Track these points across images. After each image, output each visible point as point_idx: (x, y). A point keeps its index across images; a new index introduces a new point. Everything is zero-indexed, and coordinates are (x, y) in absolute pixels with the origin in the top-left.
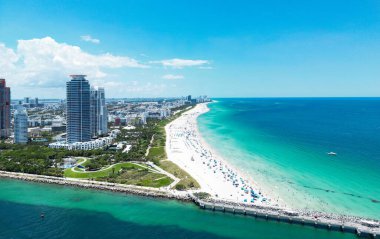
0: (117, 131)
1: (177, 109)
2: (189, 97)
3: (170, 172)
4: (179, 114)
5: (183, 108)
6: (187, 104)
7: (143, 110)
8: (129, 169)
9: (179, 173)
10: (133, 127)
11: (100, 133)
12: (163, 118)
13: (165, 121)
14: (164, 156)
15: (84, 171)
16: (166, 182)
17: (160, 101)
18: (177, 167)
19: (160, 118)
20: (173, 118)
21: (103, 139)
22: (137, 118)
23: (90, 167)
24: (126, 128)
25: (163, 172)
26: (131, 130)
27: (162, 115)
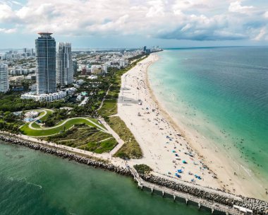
0: (81, 81)
1: (135, 58)
2: (145, 48)
3: (116, 132)
4: (135, 64)
5: (139, 57)
6: (143, 54)
7: (108, 60)
8: (81, 126)
9: (125, 133)
10: (95, 77)
11: (66, 83)
12: (122, 68)
13: (123, 70)
14: (114, 111)
15: (42, 127)
16: (110, 145)
17: (122, 51)
18: (123, 124)
19: (119, 67)
20: (129, 66)
21: (67, 89)
22: (100, 69)
23: (49, 122)
24: (90, 77)
25: (110, 131)
26: (94, 80)
27: (121, 65)
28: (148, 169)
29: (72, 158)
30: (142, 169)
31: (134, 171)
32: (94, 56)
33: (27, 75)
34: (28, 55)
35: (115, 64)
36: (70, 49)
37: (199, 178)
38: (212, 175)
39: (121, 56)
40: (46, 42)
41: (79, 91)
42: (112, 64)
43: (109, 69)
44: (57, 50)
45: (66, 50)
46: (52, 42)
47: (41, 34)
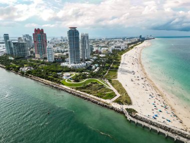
0: (95, 58)
1: (132, 43)
2: (141, 36)
3: (116, 89)
4: (132, 47)
5: (135, 43)
6: (139, 41)
7: (113, 45)
8: (94, 83)
9: (121, 90)
10: (104, 55)
11: (86, 58)
12: (123, 50)
13: (123, 51)
14: (115, 76)
15: (72, 82)
16: (112, 96)
17: (124, 39)
18: (120, 85)
19: (120, 50)
20: (128, 49)
21: (87, 62)
22: (107, 50)
23: (76, 80)
24: (100, 55)
25: (112, 88)
26: (103, 57)
27: (122, 48)
28: (135, 111)
29: (89, 100)
30: (130, 111)
31: (125, 111)
32: (104, 42)
33: (63, 52)
34: (64, 41)
35: (118, 47)
36: (88, 37)
37: (169, 121)
38: (179, 120)
39: (122, 42)
40: (73, 33)
41: (94, 63)
42: (115, 47)
43: (113, 51)
44: (80, 38)
45: (85, 37)
46: (77, 33)
47: (70, 28)
